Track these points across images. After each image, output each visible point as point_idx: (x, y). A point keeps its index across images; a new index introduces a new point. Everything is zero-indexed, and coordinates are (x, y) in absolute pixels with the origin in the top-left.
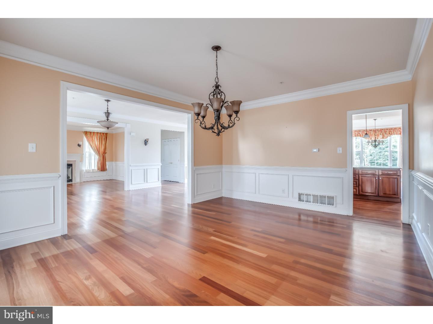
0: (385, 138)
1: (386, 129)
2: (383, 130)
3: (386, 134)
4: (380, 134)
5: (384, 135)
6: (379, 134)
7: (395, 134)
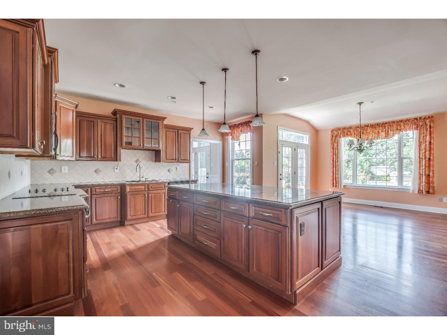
0: (389, 136)
1: (392, 122)
2: (386, 123)
3: (391, 130)
4: (382, 131)
5: (388, 131)
6: (380, 131)
7: (406, 130)
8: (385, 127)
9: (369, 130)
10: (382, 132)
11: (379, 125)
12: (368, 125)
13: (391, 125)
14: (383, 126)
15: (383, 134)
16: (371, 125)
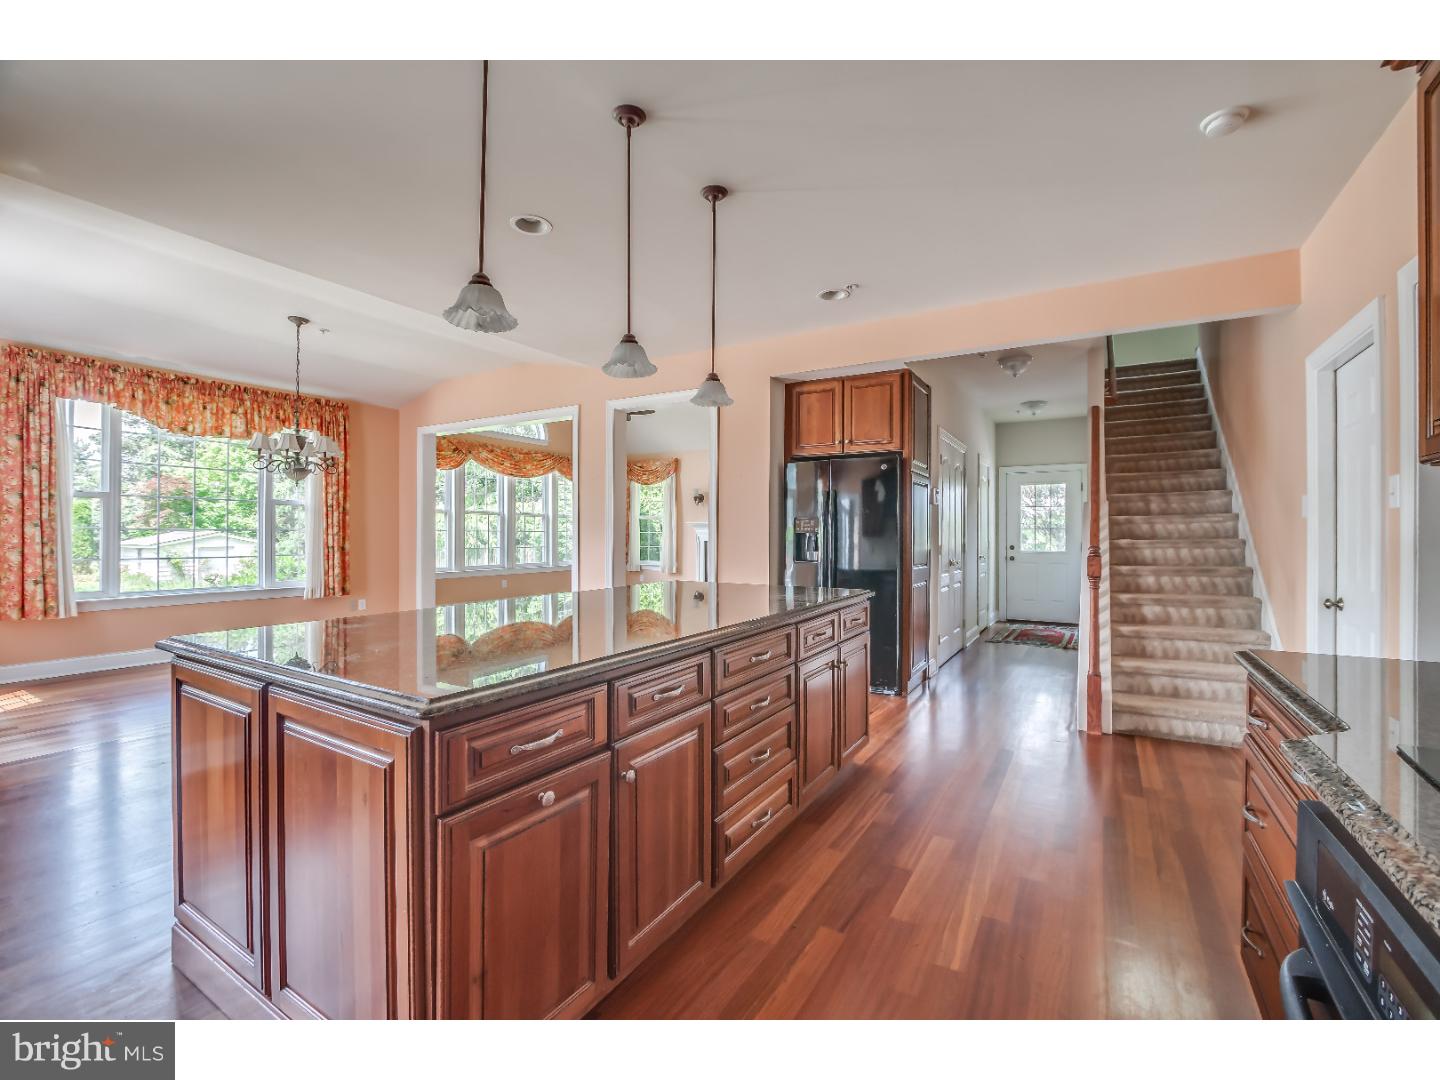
2: (245, 390)
8: (242, 401)
9: (190, 395)
10: (234, 416)
11: (224, 388)
12: (188, 378)
13: (259, 399)
14: (237, 396)
15: (239, 423)
16: (197, 381)
